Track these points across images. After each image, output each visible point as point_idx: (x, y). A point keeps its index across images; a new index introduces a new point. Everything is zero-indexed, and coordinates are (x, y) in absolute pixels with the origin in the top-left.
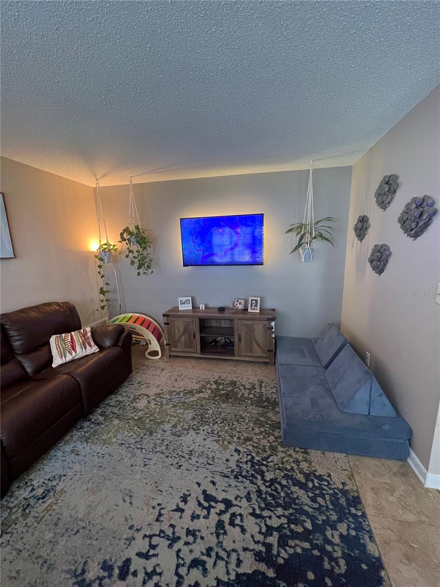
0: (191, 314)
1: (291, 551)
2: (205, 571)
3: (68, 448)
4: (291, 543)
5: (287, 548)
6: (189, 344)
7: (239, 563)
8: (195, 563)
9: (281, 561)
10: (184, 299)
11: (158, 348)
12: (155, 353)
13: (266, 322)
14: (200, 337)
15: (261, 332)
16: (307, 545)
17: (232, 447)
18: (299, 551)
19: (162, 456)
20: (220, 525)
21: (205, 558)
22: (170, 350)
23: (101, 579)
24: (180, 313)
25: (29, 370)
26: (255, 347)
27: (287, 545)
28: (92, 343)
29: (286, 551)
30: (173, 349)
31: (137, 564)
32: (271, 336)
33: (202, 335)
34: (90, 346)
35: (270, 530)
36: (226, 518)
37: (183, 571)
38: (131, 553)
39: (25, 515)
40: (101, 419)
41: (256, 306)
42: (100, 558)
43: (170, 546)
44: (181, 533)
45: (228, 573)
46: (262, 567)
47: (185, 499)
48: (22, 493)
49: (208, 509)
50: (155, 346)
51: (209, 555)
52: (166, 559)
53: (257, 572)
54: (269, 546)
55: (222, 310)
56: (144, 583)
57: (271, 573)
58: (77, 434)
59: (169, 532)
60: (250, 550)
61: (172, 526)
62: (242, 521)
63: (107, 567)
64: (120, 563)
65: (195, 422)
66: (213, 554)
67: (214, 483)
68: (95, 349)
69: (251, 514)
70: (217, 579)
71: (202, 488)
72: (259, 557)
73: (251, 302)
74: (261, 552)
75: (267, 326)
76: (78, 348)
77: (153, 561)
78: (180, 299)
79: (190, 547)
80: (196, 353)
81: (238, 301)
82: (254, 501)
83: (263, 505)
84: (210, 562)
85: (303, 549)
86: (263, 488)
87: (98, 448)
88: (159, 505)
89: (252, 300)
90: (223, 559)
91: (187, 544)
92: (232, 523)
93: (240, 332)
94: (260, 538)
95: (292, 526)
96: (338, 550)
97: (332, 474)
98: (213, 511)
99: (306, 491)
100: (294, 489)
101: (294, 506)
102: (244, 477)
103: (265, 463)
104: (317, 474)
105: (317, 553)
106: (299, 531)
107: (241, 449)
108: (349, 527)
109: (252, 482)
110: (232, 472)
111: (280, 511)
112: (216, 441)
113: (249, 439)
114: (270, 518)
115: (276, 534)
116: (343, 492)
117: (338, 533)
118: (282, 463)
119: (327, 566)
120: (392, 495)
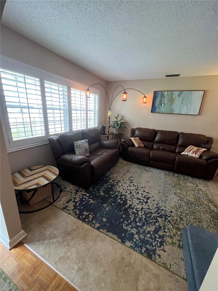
1: (131, 214)
2: (129, 194)
3: (161, 172)
4: (133, 215)
5: (132, 213)
7: (130, 201)
8: (131, 193)
9: (129, 210)
16: (132, 219)
17: (173, 210)
18: (131, 216)
19: (163, 189)
20: (140, 199)
21: (132, 194)
23: (130, 179)
27: (132, 214)
28: (198, 154)
29: (131, 213)
31: (132, 184)
34: (196, 154)
35: (138, 211)
36: (142, 201)
37: (130, 190)
39: (143, 170)
40: (176, 176)
42: (134, 179)
43: (135, 189)
44: (138, 191)
45: (128, 198)
46: (128, 205)
47: (147, 193)
48: (147, 168)
49: (145, 197)
51: (132, 195)
52: (132, 188)
53: (127, 204)
54: (133, 209)
56: (129, 185)
57: (126, 207)
59: (138, 189)
60: (132, 204)
61: (140, 190)
62: (141, 204)
63: (132, 180)
64: (133, 182)
65: (186, 201)
66: (132, 196)
67: (154, 200)
68: (197, 156)
69: (143, 207)
70: (127, 196)
71: (152, 197)
72: (130, 205)
74: (132, 206)
76: (191, 152)
77: (132, 186)
79: (134, 192)
82: (147, 210)
83: (146, 212)
84: (131, 195)
85: (131, 218)
86: (153, 215)
87: (163, 177)
88: (146, 188)
90: (131, 198)
91: (135, 192)
92: (140, 202)
94: (135, 207)
95: (138, 218)
96: (129, 229)
97: (166, 253)
98: (144, 198)
99: (153, 232)
100: (154, 227)
101: (146, 223)
102: (158, 210)
103: (167, 221)
104: (164, 244)
105: (129, 221)
106: (137, 220)
107: (173, 214)
108: (137, 240)
109: (155, 212)
110: (160, 207)
111: (144, 217)
112: (176, 205)
113: (181, 219)
114: (142, 212)
115: (136, 212)
116: (154, 251)
117: (135, 234)
118: (168, 229)
119: (125, 222)
120: (154, 288)
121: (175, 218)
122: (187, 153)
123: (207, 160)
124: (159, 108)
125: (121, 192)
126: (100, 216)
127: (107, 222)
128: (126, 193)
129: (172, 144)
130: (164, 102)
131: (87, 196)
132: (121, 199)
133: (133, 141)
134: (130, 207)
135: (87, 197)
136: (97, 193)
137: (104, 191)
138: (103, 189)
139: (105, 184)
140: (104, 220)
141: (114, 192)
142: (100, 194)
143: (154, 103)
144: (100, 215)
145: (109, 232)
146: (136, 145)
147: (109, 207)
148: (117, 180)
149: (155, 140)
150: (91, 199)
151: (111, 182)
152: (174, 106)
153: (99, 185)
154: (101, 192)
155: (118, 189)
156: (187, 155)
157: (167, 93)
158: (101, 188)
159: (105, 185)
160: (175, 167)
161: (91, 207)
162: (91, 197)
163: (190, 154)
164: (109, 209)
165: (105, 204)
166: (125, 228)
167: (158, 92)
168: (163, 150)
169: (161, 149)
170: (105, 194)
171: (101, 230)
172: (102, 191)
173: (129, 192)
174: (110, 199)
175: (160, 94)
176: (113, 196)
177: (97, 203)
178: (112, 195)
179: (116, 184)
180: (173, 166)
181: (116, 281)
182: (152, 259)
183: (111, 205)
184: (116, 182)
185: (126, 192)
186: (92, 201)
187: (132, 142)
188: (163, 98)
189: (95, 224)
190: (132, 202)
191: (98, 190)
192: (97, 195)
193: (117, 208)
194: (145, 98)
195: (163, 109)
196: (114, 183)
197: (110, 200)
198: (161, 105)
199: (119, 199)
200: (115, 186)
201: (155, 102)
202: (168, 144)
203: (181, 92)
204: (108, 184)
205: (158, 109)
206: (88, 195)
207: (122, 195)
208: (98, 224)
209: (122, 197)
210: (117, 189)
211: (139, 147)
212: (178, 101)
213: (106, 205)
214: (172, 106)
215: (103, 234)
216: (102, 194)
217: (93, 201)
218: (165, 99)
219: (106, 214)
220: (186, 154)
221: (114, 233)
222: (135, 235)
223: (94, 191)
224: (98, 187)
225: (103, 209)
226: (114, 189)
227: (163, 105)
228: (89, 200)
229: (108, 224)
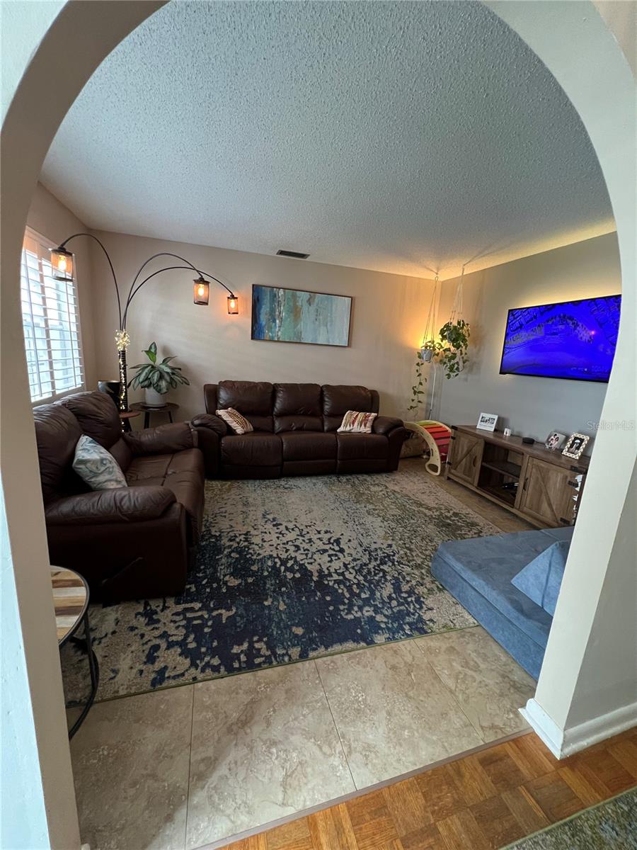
0: (492, 437)
1: (336, 586)
2: (296, 551)
3: (314, 481)
4: (342, 586)
6: (468, 472)
7: (310, 564)
8: (298, 548)
9: (326, 582)
10: (487, 416)
11: (438, 463)
12: (434, 468)
13: (568, 473)
14: (482, 466)
15: (558, 485)
16: (347, 595)
17: (390, 542)
18: (340, 591)
19: (346, 513)
20: (325, 551)
22: (450, 472)
23: (269, 520)
24: (477, 432)
25: (326, 428)
26: (545, 506)
27: (338, 585)
28: (369, 424)
29: (334, 584)
30: (453, 471)
31: (282, 528)
32: (571, 498)
33: (484, 464)
34: (365, 426)
35: (343, 574)
36: (331, 552)
37: (290, 543)
38: (285, 524)
39: (275, 489)
40: (345, 480)
41: (578, 448)
42: (276, 516)
43: (298, 535)
44: (307, 537)
45: (302, 560)
46: (316, 574)
47: (326, 532)
48: (283, 483)
49: (330, 543)
50: (436, 459)
51: (304, 550)
52: (291, 536)
53: (311, 572)
54: (330, 575)
55: (529, 442)
56: (277, 533)
57: (315, 578)
58: (326, 479)
59: (304, 533)
60: (321, 567)
61: (308, 532)
63: (274, 519)
64: (278, 522)
65: (391, 518)
66: (306, 552)
67: (350, 541)
68: (367, 430)
69: (344, 563)
70: (296, 557)
71: (341, 537)
72: (320, 571)
73: (573, 442)
74: (324, 572)
75: (569, 479)
76: (356, 424)
77: (287, 532)
78: (482, 414)
79: (303, 542)
80: (472, 484)
81: (556, 435)
82: (355, 563)
83: (356, 568)
84: (302, 551)
85: (343, 594)
86: (371, 566)
87: (325, 490)
88: (315, 524)
89: (576, 438)
90: (307, 556)
92: (330, 556)
93: (527, 476)
95: (355, 586)
96: (359, 614)
97: (435, 611)
98: (331, 545)
99: (395, 593)
100: (388, 584)
101: (372, 586)
102: (370, 555)
103: (396, 563)
104: (422, 599)
105: (346, 601)
106: (355, 590)
107: (394, 547)
108: (385, 623)
109: (370, 560)
110: (368, 547)
111: (361, 578)
112: (386, 533)
113: (411, 550)
114: (350, 573)
115: (341, 578)
116: (420, 619)
117: (374, 615)
118: (408, 574)
119: (342, 607)
120: (462, 667)
121: (402, 552)
122: (350, 426)
123: (386, 433)
124: (270, 329)
125: (275, 555)
126: (282, 632)
127: (308, 631)
128: (288, 554)
129: (314, 415)
130: (280, 313)
131: (197, 609)
132: (291, 570)
133: (225, 419)
134: (321, 575)
135: (200, 609)
136: (219, 588)
137: (231, 574)
138: (223, 571)
139: (217, 557)
140: (299, 631)
141: (260, 563)
142: (229, 584)
143: (258, 314)
144: (279, 628)
145: (332, 645)
146: (239, 430)
147: (284, 601)
148: (240, 535)
149: (276, 410)
150: (218, 609)
151: (228, 544)
152: (301, 326)
153: (202, 567)
154: (227, 578)
155: (261, 552)
156: (349, 432)
157: (284, 292)
158: (216, 571)
159: (221, 558)
160: (338, 461)
161: (240, 627)
162: (212, 606)
163: (356, 428)
164: (285, 604)
165: (266, 600)
166: (350, 617)
167: (264, 288)
168: (300, 429)
169: (295, 430)
170: (243, 577)
171: (312, 654)
172: (225, 576)
173: (293, 548)
174: (265, 583)
175: (268, 293)
176: (266, 573)
177: (246, 610)
178: (262, 573)
179: (246, 543)
180: (334, 461)
181: (417, 708)
182: (426, 633)
183: (282, 594)
184: (241, 540)
185: (285, 550)
186: (225, 614)
187: (225, 421)
188: (276, 304)
189: (287, 652)
190: (316, 563)
191: (214, 578)
192: (224, 590)
193: (299, 592)
194: (233, 300)
195: (279, 331)
196: (238, 543)
197: (268, 586)
198: (274, 321)
199: (284, 572)
200: (249, 549)
201: (260, 314)
202: (305, 414)
203: (312, 294)
204: (225, 552)
205: (269, 332)
206: (197, 605)
207: (284, 562)
208: (295, 649)
209: (289, 565)
210: (259, 554)
211: (246, 433)
212: (308, 313)
213: (270, 600)
214: (297, 325)
215: (325, 659)
216: (234, 582)
217: (229, 609)
218: (282, 308)
219: (290, 619)
220: (348, 429)
221: (341, 640)
222: (375, 617)
223: (205, 587)
224: (205, 572)
225: (273, 612)
226: (254, 557)
227: (277, 321)
228: (215, 613)
229: (315, 634)
